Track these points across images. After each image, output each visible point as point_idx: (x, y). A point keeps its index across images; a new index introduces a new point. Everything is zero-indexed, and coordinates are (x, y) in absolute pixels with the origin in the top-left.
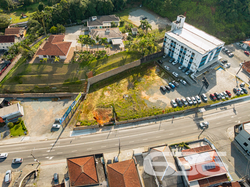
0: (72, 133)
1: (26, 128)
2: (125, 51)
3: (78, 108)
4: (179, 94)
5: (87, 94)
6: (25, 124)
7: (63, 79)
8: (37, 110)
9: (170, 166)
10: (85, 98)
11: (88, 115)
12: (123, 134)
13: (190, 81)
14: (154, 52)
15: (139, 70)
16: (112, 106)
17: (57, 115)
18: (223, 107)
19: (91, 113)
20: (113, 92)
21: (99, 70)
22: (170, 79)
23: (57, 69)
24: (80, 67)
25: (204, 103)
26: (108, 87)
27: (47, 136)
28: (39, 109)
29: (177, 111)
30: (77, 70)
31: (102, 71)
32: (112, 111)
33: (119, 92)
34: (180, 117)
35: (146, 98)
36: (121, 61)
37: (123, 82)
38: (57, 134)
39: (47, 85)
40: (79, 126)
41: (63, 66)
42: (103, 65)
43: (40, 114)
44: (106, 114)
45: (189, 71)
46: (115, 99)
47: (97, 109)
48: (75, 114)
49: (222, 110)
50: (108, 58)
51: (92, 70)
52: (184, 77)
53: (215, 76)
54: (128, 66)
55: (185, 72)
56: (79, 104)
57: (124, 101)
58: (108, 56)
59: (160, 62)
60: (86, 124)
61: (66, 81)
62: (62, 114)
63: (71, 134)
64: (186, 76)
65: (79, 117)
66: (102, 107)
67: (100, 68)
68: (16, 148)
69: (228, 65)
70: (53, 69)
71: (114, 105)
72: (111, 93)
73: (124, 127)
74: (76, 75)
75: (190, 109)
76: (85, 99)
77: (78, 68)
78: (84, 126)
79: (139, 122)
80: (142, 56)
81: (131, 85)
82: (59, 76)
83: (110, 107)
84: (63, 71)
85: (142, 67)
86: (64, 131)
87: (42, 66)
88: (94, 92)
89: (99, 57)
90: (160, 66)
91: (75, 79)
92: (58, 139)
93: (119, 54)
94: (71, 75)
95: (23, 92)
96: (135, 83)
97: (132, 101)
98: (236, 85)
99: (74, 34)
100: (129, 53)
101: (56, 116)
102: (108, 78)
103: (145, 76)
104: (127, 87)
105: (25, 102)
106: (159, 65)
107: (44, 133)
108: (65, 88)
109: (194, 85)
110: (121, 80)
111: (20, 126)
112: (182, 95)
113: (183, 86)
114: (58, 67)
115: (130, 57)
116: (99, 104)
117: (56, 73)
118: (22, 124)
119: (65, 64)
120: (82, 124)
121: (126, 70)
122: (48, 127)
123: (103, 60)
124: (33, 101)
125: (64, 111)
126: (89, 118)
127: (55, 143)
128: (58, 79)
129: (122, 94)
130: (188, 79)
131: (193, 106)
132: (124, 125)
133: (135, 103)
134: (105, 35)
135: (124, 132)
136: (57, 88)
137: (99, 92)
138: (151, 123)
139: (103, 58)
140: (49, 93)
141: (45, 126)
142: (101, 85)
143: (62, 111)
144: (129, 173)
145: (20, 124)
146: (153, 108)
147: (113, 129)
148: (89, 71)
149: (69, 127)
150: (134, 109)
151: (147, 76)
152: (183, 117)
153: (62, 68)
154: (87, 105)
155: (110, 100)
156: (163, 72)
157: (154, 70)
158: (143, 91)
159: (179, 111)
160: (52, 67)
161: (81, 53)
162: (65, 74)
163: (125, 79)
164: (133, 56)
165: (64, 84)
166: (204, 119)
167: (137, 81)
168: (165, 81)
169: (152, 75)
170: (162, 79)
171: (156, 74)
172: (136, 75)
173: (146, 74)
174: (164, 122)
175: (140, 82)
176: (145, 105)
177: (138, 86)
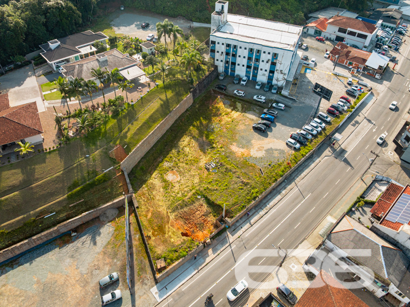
0: (157, 291)
2: (157, 85)
4: (288, 127)
5: (134, 195)
7: (61, 185)
8: (35, 286)
9: (383, 245)
10: (136, 206)
11: (166, 235)
12: (256, 236)
13: (286, 101)
14: (204, 73)
15: (197, 112)
16: (199, 195)
17: (94, 273)
18: (353, 122)
19: (169, 228)
20: (181, 169)
21: (132, 138)
22: (255, 109)
23: (34, 169)
24: (88, 146)
25: (329, 125)
26: (166, 164)
28: (38, 282)
29: (306, 153)
30: (84, 154)
31: (137, 137)
32: (205, 205)
33: (192, 164)
34: (314, 161)
35: (245, 154)
36: (161, 105)
37: (186, 143)
39: (30, 216)
40: (165, 268)
41: (45, 159)
42: (132, 124)
44: (198, 216)
45: (275, 87)
46: (196, 180)
47: (176, 213)
48: (134, 249)
49: (356, 127)
50: (135, 109)
51: (118, 142)
52: (274, 98)
53: (310, 82)
55: (270, 89)
57: (214, 177)
58: (133, 105)
59: (222, 89)
60: (175, 255)
61: (70, 189)
62: (104, 264)
63: (157, 296)
64: (276, 96)
66: (182, 208)
67: (131, 132)
69: (312, 61)
70: (23, 173)
71: (201, 192)
72: (180, 172)
74: (88, 165)
75: (320, 142)
76: (137, 207)
77: (85, 149)
78: (177, 263)
79: (264, 201)
80: (191, 86)
81: (204, 142)
82: (48, 183)
83: (197, 198)
85: (197, 106)
86: (136, 296)
88: (144, 186)
89: (116, 114)
91: (91, 176)
93: (152, 94)
94: (75, 171)
96: (207, 137)
97: (228, 170)
98: (343, 85)
99: (22, 87)
100: (166, 87)
101: (92, 274)
102: (153, 147)
103: (215, 120)
104: (201, 150)
106: (222, 94)
108: (78, 205)
109: (295, 105)
110: (179, 141)
112: (292, 126)
113: (282, 113)
114: (36, 164)
115: (172, 94)
116: (172, 204)
117: (37, 180)
119: (50, 152)
120: (169, 261)
121: (176, 120)
123: (128, 114)
124: (7, 272)
125: (105, 253)
126: (172, 240)
128: (49, 190)
129: (200, 164)
131: (319, 136)
132: (244, 220)
133: (234, 170)
135: (254, 231)
136: (58, 213)
137: (155, 179)
138: (284, 192)
139: (125, 110)
140: (42, 231)
142: (149, 166)
143: (101, 257)
146: (270, 165)
147: (231, 238)
148: (113, 147)
149: (143, 283)
150: (242, 182)
151: (218, 118)
152: (318, 159)
153: (45, 163)
154: (148, 217)
155: (187, 185)
156: (237, 103)
157: (220, 105)
158: (231, 145)
159: (309, 153)
160: (18, 171)
161: (69, 117)
162: (61, 172)
163: (185, 136)
164: (176, 90)
165: (70, 197)
166: (346, 150)
167: (208, 132)
168: (251, 114)
169: (223, 114)
170: (244, 113)
171: (229, 110)
172: (198, 122)
173: (214, 115)
174: (301, 181)
175: (214, 132)
176: (253, 167)
177: (217, 140)
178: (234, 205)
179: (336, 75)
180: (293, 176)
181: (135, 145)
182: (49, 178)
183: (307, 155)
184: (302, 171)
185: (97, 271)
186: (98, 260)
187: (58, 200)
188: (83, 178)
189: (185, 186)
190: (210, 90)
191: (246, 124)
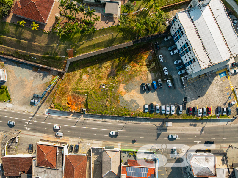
0: (47, 111)
1: (9, 95)
2: (118, 25)
3: (56, 86)
4: (157, 98)
5: (66, 73)
6: (9, 90)
7: (42, 50)
8: (19, 78)
9: (113, 171)
10: (62, 78)
11: (62, 98)
12: (90, 125)
13: (178, 84)
14: (155, 32)
15: (129, 52)
16: (86, 94)
18: (194, 123)
19: (65, 96)
20: (91, 77)
21: (81, 49)
22: (157, 74)
23: (36, 37)
24: (61, 40)
25: (177, 115)
26: (89, 70)
27: (26, 108)
28: (21, 77)
29: (146, 117)
30: (57, 43)
31: (84, 50)
32: (85, 99)
33: (97, 79)
34: (146, 122)
35: (122, 94)
36: (109, 40)
37: (106, 65)
38: (35, 108)
39: (28, 54)
40: (53, 108)
41: (42, 35)
42: (87, 42)
43: (22, 83)
44: (79, 101)
45: (183, 71)
46: (91, 87)
47: (72, 93)
48: (52, 92)
49: (191, 126)
50: (95, 34)
51: (73, 48)
53: (210, 83)
54: (116, 46)
56: (57, 82)
58: (95, 31)
59: (157, 48)
60: (59, 107)
61: (45, 54)
62: (40, 89)
63: (46, 112)
64: (177, 76)
65: (54, 99)
66: (76, 93)
67: (83, 46)
68: (3, 113)
69: (235, 71)
70: (32, 36)
71: (88, 94)
73: (92, 118)
74: (56, 49)
75: (160, 118)
76: (63, 80)
77: (59, 41)
78: (57, 110)
79: (107, 117)
81: (114, 72)
82: (38, 46)
83: (85, 94)
84: (42, 41)
85: (133, 48)
87: (20, 29)
88: (73, 72)
89: (83, 31)
90: (155, 52)
91: (55, 54)
92: (35, 113)
93: (110, 29)
94: (50, 48)
95: (5, 54)
96: (117, 71)
97: (106, 94)
98: (225, 102)
100: (122, 30)
101: (35, 89)
103: (132, 64)
104: (108, 75)
105: (8, 65)
106: (154, 50)
107: (24, 104)
108: (45, 61)
109: (179, 90)
110: (105, 62)
111: (4, 92)
112: (160, 99)
113: (167, 88)
114: (37, 35)
115: (121, 36)
116: (74, 89)
117: (35, 42)
118: (6, 90)
119: (45, 33)
120: (55, 107)
122: (27, 99)
123: (89, 35)
124: (15, 66)
125: (43, 85)
126: (63, 102)
127: (33, 117)
128: (37, 49)
129: (100, 82)
130: (177, 81)
131: (164, 115)
132: (92, 116)
133: (109, 97)
135: (91, 123)
136: (37, 59)
137: (78, 73)
138: (118, 121)
139: (89, 32)
140: (30, 61)
141: (25, 98)
143: (41, 85)
144: (80, 167)
145: (4, 90)
146: (124, 107)
147: (82, 118)
148: (70, 49)
149: (45, 105)
150: (106, 104)
151: (134, 64)
152: (149, 123)
153: (41, 36)
154: (63, 86)
155: (87, 86)
156: (154, 62)
157: (145, 57)
158: (123, 84)
160: (31, 33)
161: (65, 16)
162: (45, 45)
163: (110, 61)
164: (125, 35)
165: (43, 57)
166: (167, 131)
167: (122, 68)
168: (151, 76)
169: (140, 64)
170: (149, 72)
171: (145, 64)
172: (124, 58)
173: (135, 60)
174: (130, 123)
175: (124, 70)
176: (118, 102)
177: (120, 76)
178: (92, 109)
179: (234, 91)
180: (130, 119)
181: (80, 54)
182: (39, 44)
183: (145, 118)
184: (136, 120)
185: (37, 89)
186: (40, 86)
187: (39, 55)
188: (51, 53)
189: (85, 86)
190: (151, 43)
191: (142, 79)
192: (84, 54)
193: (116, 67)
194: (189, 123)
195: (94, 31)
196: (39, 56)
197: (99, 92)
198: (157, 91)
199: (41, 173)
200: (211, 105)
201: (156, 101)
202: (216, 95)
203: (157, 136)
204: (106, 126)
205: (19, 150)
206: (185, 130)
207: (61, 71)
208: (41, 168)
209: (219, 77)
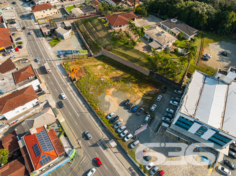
1: (56, 45)
2: (150, 56)
4: (127, 119)
5: (93, 57)
6: (59, 43)
7: (97, 38)
9: (35, 121)
10: (88, 58)
11: (74, 65)
14: (170, 77)
16: (89, 74)
18: (134, 171)
19: (77, 66)
21: (115, 50)
22: (146, 105)
23: (102, 31)
24: (111, 40)
25: (128, 146)
26: (107, 66)
27: (54, 55)
28: (72, 43)
29: (104, 121)
30: (107, 40)
31: (116, 52)
32: (84, 76)
33: (105, 73)
34: (100, 126)
35: (107, 93)
36: (136, 58)
37: (119, 72)
38: (56, 58)
39: (89, 36)
41: (105, 31)
42: (122, 50)
44: (80, 74)
45: (168, 119)
46: (95, 74)
47: (82, 68)
49: (128, 170)
50: (131, 50)
51: (112, 47)
52: (157, 117)
54: (136, 66)
55: (165, 116)
56: (83, 58)
61: (96, 41)
63: (58, 64)
64: (160, 119)
65: (71, 62)
66: (84, 69)
67: (118, 50)
68: (42, 48)
69: (223, 169)
70: (101, 29)
72: (102, 69)
74: (103, 42)
75: (112, 133)
77: (109, 39)
78: (64, 67)
79: (81, 97)
80: (154, 70)
81: (119, 79)
82: (97, 35)
84: (102, 34)
85: (147, 78)
86: (60, 61)
88: (97, 60)
90: (159, 92)
91: (100, 44)
92: (53, 60)
93: (143, 54)
94: (101, 40)
95: (80, 30)
97: (98, 84)
99: (148, 22)
100: (149, 59)
102: (115, 61)
104: (113, 77)
105: (75, 36)
108: (91, 44)
109: (151, 131)
112: (128, 121)
113: (142, 120)
115: (145, 62)
116: (87, 67)
119: (108, 32)
120: (65, 65)
123: (127, 48)
124: (77, 38)
126: (72, 66)
127: (50, 61)
128: (95, 36)
130: (156, 123)
131: (117, 134)
133: (98, 87)
134: (155, 35)
135: (69, 91)
136: (89, 41)
137: (99, 62)
138: (84, 106)
139: (129, 46)
140: (85, 40)
142: (106, 61)
144: (25, 97)
145: (58, 41)
146: (98, 101)
147: (68, 84)
148: (110, 46)
150: (91, 88)
151: (137, 87)
152: (101, 130)
154: (83, 61)
156: (152, 97)
157: (149, 89)
158: (116, 89)
159: (103, 123)
160: (101, 27)
161: (126, 33)
162: (101, 37)
163: (124, 73)
164: (149, 63)
165: (93, 42)
166: (105, 150)
167: (126, 81)
168: (140, 102)
169: (141, 89)
170: (141, 99)
171: (144, 92)
172: (134, 78)
173: (140, 85)
174: (88, 115)
175: (125, 83)
176: (99, 94)
177: (119, 84)
178: (80, 83)
180: (92, 113)
181: (112, 52)
182: (99, 35)
183: (102, 121)
184: (94, 118)
188: (99, 42)
189: (94, 70)
191: (131, 98)
192: (113, 54)
193: (123, 78)
194: (130, 166)
195: (132, 48)
196: (92, 40)
197: (96, 80)
198: (132, 115)
199: (8, 78)
200: (168, 173)
201: (124, 120)
202: (182, 170)
203: (94, 145)
204: (73, 101)
205: (20, 66)
206: (120, 167)
207: (93, 54)
208: (12, 76)
209: (200, 159)
